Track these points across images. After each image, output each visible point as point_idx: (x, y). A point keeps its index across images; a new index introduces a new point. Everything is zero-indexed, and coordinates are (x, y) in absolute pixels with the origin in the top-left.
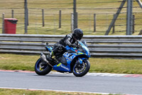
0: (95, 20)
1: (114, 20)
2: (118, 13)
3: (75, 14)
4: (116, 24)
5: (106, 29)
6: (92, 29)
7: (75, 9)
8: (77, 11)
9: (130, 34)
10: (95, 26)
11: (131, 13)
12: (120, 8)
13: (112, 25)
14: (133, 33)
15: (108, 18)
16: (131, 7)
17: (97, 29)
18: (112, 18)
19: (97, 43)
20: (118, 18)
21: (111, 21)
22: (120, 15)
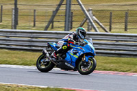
0: (34, 16)
1: (54, 16)
2: (57, 10)
3: (16, 9)
4: (55, 20)
5: (45, 25)
6: (32, 24)
7: (16, 4)
8: (18, 6)
9: (68, 30)
10: (34, 22)
11: (70, 10)
12: (60, 5)
13: (52, 21)
14: (71, 29)
15: (47, 14)
16: (70, 5)
17: (36, 25)
18: (51, 14)
19: (36, 38)
20: (57, 14)
21: (50, 17)
22: (59, 11)
